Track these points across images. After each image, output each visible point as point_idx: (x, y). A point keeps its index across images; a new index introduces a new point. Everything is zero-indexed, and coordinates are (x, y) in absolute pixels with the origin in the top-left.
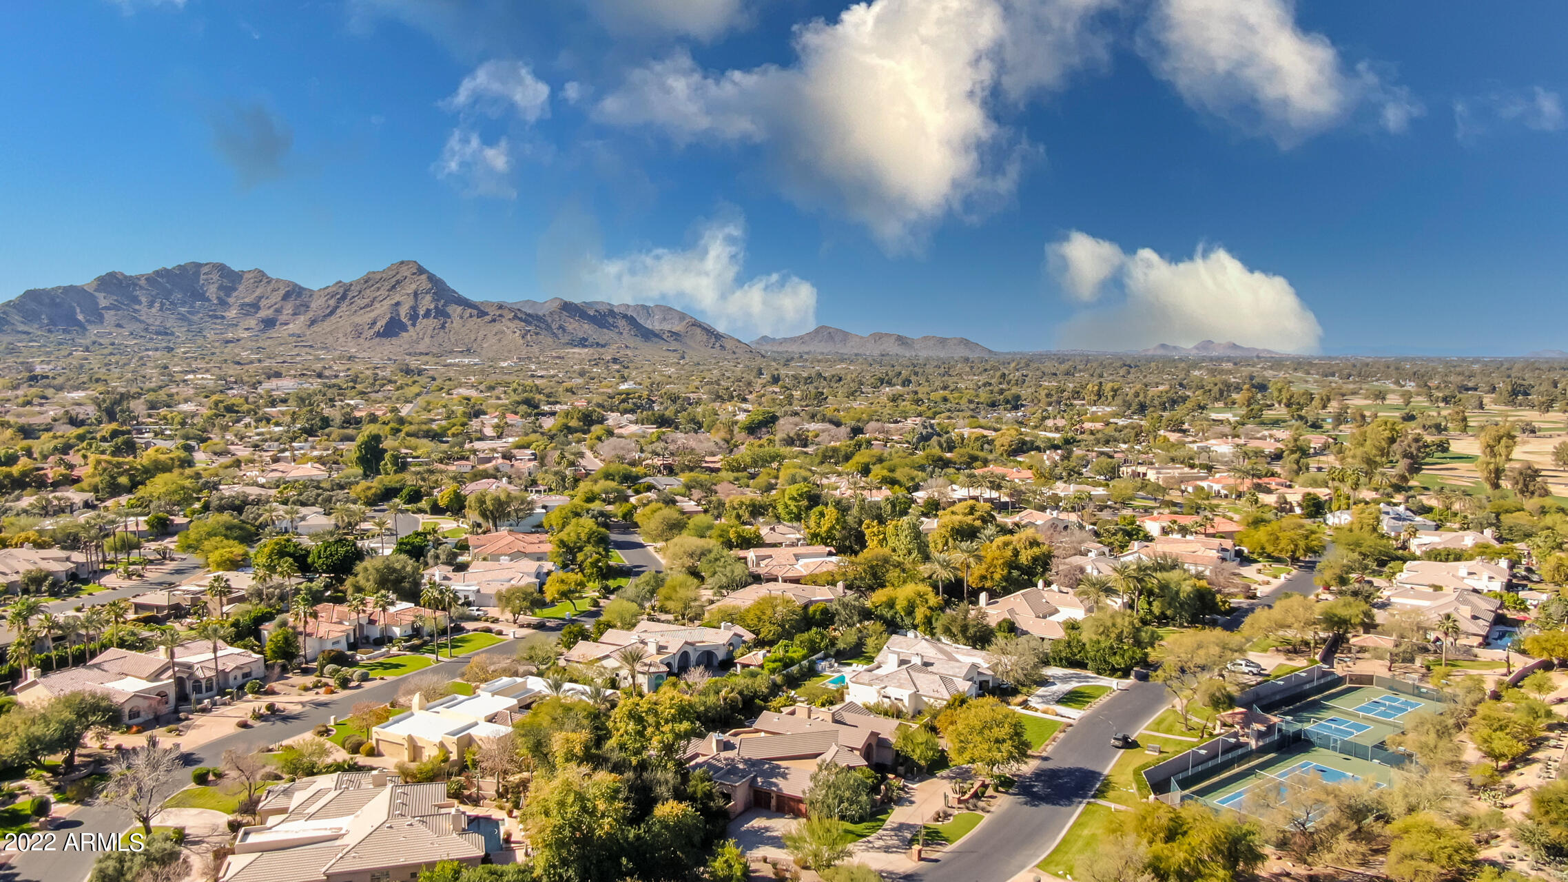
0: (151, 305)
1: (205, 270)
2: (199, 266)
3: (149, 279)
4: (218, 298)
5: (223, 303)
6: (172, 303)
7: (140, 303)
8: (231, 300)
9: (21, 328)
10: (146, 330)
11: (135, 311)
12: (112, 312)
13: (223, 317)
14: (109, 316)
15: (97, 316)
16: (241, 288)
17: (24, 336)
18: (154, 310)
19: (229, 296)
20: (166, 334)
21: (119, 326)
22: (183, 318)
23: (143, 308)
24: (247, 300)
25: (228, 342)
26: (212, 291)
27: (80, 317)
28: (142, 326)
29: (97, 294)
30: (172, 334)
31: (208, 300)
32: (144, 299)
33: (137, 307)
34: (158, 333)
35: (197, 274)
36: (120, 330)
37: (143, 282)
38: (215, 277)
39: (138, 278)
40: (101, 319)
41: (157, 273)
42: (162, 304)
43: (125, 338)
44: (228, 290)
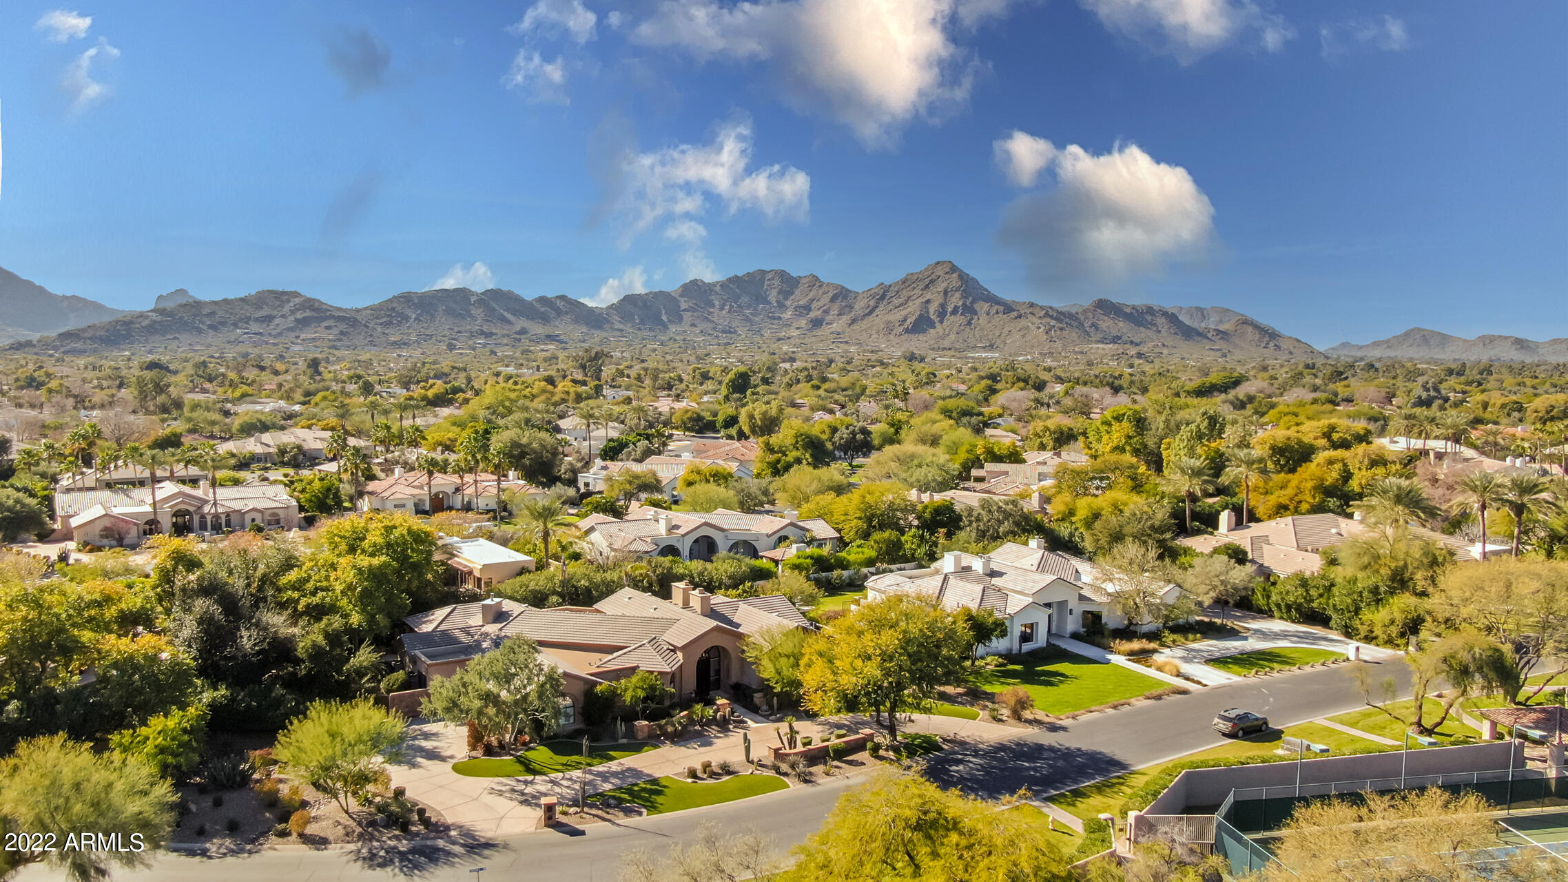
0: (722, 309)
1: (769, 276)
2: (763, 273)
3: (723, 285)
4: (778, 302)
5: (781, 306)
6: (739, 306)
7: (713, 306)
8: (788, 303)
9: (618, 326)
10: (714, 328)
11: (710, 313)
12: (690, 314)
13: (780, 318)
14: (687, 316)
15: (677, 317)
16: (797, 292)
17: (618, 333)
18: (724, 312)
19: (786, 299)
20: (730, 332)
21: (693, 325)
22: (747, 319)
23: (715, 311)
24: (801, 303)
25: (779, 339)
26: (773, 296)
27: (664, 318)
28: (712, 325)
29: (680, 299)
30: (735, 332)
31: (769, 303)
32: (717, 303)
33: (711, 310)
34: (723, 332)
35: (762, 280)
36: (694, 329)
37: (718, 288)
38: (776, 282)
39: (714, 284)
40: (681, 319)
41: (729, 280)
42: (731, 307)
43: (696, 335)
44: (787, 294)
